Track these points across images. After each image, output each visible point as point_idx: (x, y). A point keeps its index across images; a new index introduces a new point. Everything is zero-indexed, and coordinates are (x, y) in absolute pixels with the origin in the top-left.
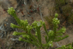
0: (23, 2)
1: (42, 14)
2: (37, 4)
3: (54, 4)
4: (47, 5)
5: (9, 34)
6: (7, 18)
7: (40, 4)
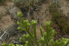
0: (27, 14)
1: (41, 24)
2: (38, 16)
3: (51, 16)
4: (46, 17)
5: (12, 37)
6: (12, 25)
7: (40, 16)
